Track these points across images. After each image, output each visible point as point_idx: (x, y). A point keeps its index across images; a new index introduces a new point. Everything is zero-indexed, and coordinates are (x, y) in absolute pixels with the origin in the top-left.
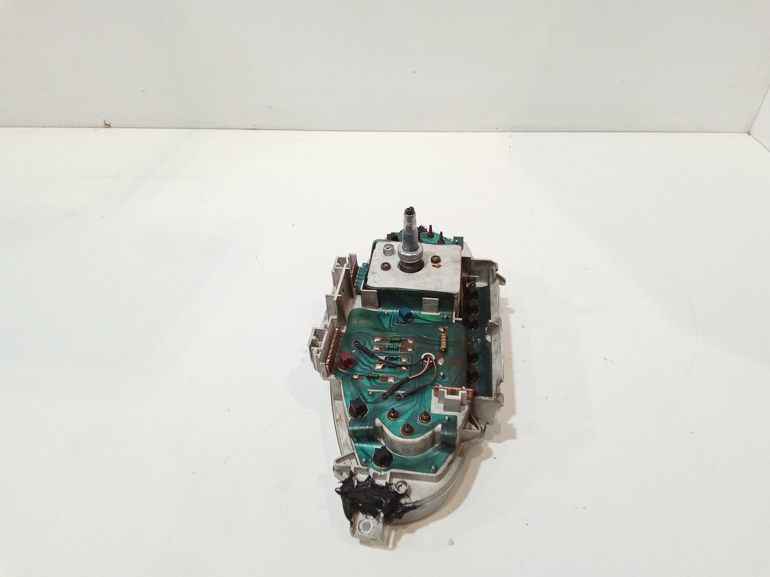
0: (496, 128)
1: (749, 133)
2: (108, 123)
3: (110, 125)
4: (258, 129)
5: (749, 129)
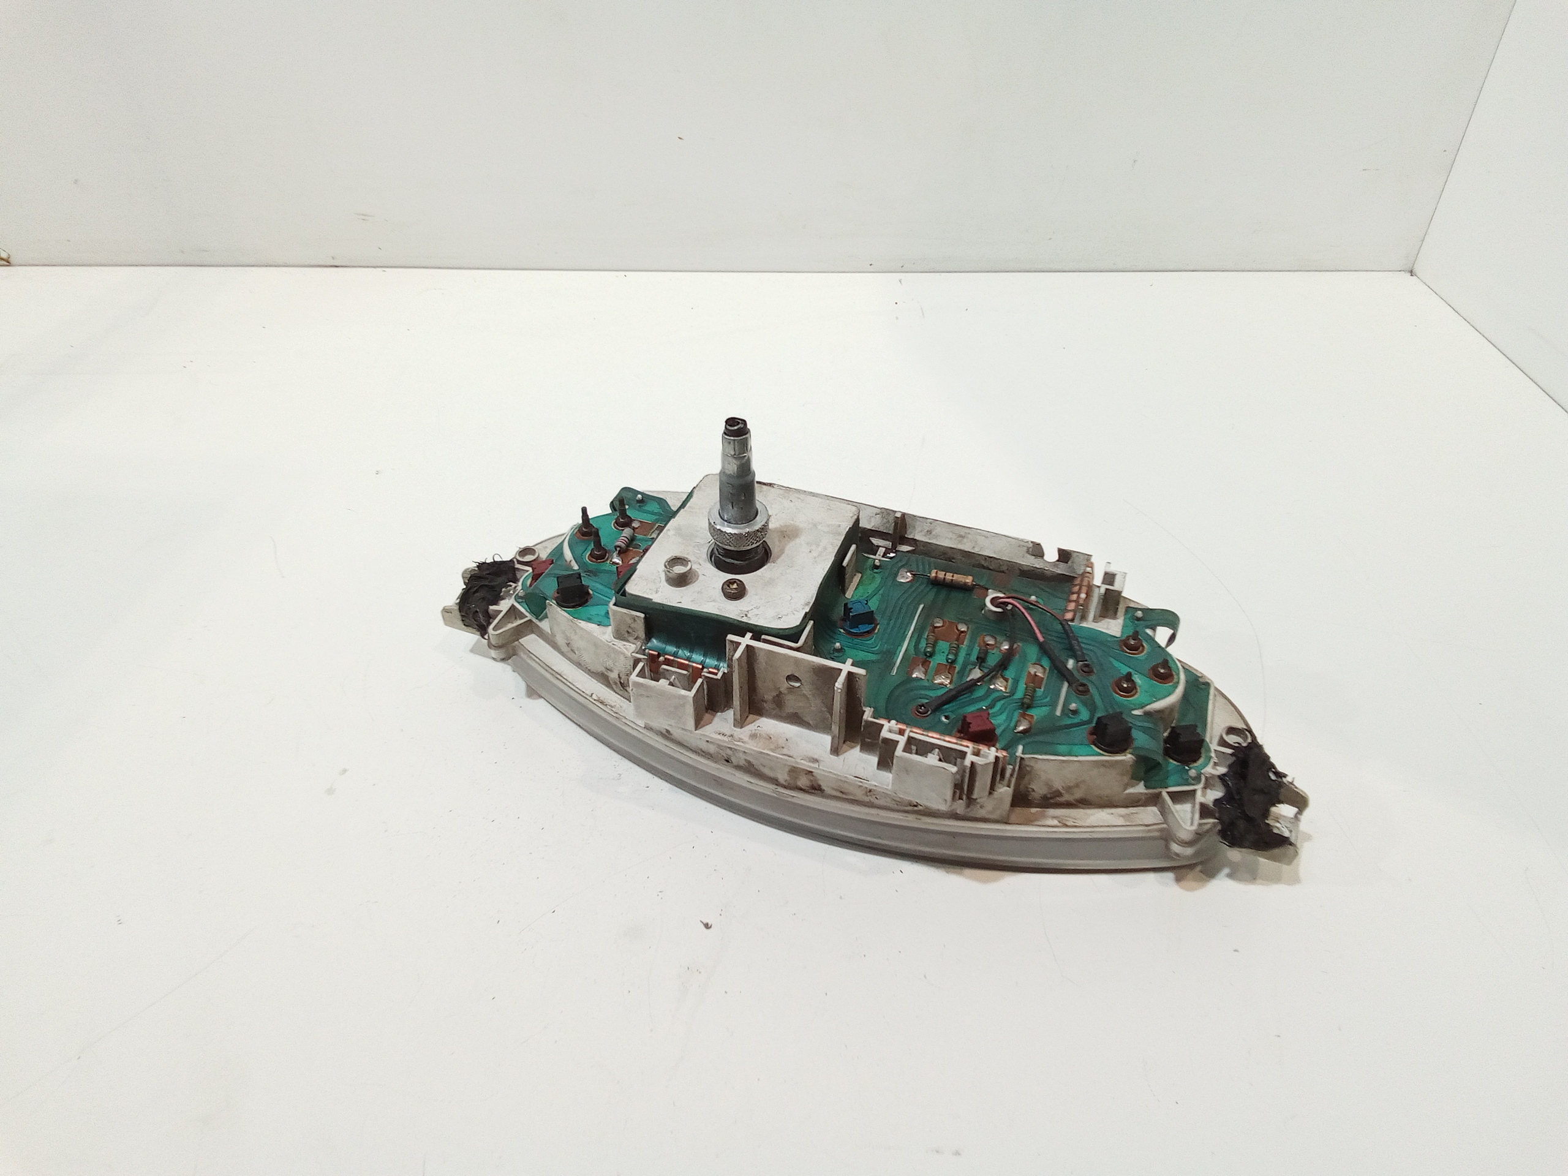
0: (871, 265)
1: (1412, 273)
2: (4, 256)
3: (11, 260)
4: (342, 266)
5: (1412, 265)
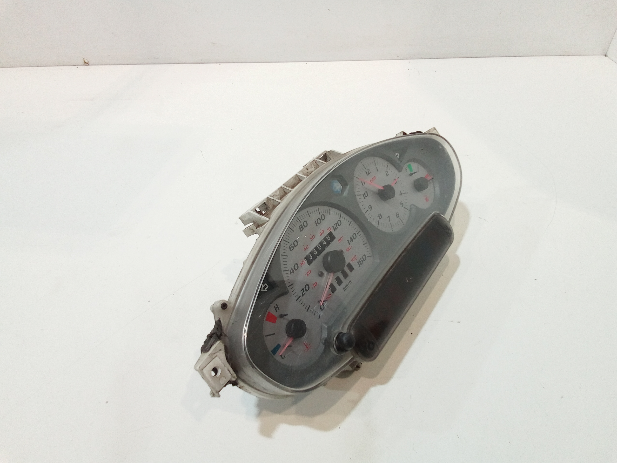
0: (398, 57)
1: (606, 56)
2: (86, 61)
3: (89, 63)
4: (205, 63)
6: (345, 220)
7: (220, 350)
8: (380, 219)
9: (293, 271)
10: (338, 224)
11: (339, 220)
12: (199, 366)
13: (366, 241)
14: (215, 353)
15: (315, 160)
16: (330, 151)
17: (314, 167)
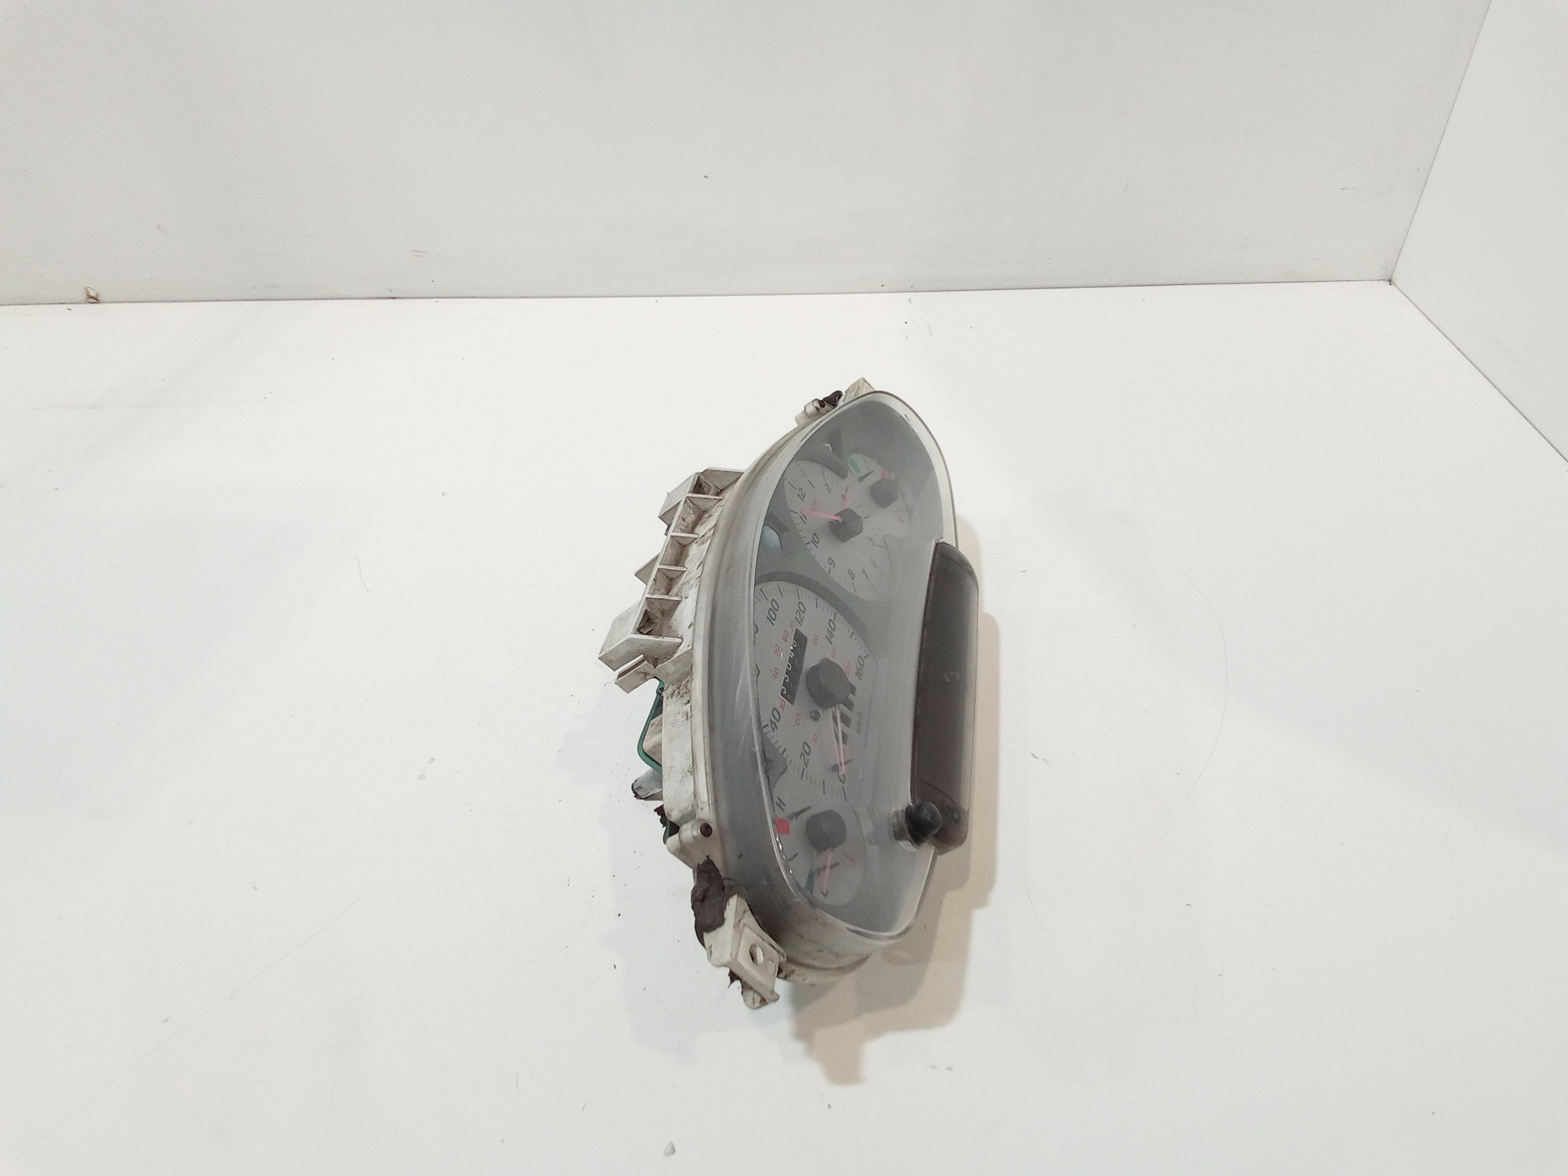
0: (883, 286)
1: (1390, 282)
2: (93, 294)
3: (99, 298)
4: (400, 298)
5: (1390, 275)
6: (808, 598)
7: (745, 912)
8: (853, 579)
9: (775, 724)
10: (801, 610)
11: (800, 602)
12: (730, 952)
13: (852, 630)
14: (740, 921)
15: (687, 497)
16: (705, 471)
17: (692, 512)
